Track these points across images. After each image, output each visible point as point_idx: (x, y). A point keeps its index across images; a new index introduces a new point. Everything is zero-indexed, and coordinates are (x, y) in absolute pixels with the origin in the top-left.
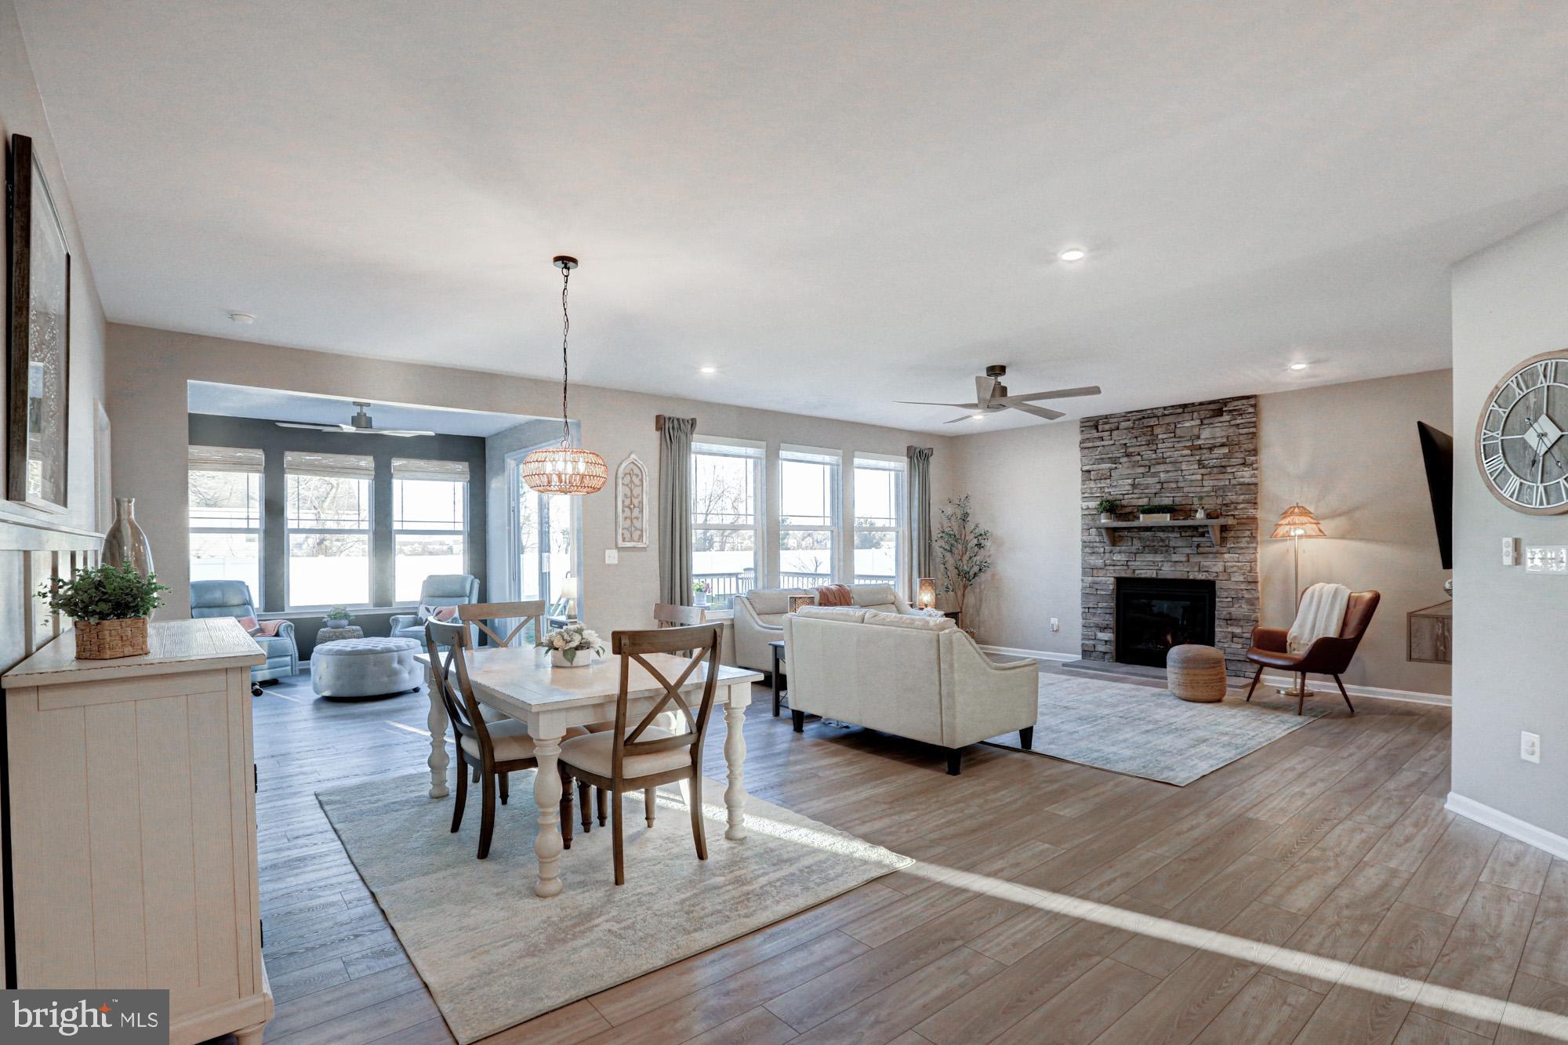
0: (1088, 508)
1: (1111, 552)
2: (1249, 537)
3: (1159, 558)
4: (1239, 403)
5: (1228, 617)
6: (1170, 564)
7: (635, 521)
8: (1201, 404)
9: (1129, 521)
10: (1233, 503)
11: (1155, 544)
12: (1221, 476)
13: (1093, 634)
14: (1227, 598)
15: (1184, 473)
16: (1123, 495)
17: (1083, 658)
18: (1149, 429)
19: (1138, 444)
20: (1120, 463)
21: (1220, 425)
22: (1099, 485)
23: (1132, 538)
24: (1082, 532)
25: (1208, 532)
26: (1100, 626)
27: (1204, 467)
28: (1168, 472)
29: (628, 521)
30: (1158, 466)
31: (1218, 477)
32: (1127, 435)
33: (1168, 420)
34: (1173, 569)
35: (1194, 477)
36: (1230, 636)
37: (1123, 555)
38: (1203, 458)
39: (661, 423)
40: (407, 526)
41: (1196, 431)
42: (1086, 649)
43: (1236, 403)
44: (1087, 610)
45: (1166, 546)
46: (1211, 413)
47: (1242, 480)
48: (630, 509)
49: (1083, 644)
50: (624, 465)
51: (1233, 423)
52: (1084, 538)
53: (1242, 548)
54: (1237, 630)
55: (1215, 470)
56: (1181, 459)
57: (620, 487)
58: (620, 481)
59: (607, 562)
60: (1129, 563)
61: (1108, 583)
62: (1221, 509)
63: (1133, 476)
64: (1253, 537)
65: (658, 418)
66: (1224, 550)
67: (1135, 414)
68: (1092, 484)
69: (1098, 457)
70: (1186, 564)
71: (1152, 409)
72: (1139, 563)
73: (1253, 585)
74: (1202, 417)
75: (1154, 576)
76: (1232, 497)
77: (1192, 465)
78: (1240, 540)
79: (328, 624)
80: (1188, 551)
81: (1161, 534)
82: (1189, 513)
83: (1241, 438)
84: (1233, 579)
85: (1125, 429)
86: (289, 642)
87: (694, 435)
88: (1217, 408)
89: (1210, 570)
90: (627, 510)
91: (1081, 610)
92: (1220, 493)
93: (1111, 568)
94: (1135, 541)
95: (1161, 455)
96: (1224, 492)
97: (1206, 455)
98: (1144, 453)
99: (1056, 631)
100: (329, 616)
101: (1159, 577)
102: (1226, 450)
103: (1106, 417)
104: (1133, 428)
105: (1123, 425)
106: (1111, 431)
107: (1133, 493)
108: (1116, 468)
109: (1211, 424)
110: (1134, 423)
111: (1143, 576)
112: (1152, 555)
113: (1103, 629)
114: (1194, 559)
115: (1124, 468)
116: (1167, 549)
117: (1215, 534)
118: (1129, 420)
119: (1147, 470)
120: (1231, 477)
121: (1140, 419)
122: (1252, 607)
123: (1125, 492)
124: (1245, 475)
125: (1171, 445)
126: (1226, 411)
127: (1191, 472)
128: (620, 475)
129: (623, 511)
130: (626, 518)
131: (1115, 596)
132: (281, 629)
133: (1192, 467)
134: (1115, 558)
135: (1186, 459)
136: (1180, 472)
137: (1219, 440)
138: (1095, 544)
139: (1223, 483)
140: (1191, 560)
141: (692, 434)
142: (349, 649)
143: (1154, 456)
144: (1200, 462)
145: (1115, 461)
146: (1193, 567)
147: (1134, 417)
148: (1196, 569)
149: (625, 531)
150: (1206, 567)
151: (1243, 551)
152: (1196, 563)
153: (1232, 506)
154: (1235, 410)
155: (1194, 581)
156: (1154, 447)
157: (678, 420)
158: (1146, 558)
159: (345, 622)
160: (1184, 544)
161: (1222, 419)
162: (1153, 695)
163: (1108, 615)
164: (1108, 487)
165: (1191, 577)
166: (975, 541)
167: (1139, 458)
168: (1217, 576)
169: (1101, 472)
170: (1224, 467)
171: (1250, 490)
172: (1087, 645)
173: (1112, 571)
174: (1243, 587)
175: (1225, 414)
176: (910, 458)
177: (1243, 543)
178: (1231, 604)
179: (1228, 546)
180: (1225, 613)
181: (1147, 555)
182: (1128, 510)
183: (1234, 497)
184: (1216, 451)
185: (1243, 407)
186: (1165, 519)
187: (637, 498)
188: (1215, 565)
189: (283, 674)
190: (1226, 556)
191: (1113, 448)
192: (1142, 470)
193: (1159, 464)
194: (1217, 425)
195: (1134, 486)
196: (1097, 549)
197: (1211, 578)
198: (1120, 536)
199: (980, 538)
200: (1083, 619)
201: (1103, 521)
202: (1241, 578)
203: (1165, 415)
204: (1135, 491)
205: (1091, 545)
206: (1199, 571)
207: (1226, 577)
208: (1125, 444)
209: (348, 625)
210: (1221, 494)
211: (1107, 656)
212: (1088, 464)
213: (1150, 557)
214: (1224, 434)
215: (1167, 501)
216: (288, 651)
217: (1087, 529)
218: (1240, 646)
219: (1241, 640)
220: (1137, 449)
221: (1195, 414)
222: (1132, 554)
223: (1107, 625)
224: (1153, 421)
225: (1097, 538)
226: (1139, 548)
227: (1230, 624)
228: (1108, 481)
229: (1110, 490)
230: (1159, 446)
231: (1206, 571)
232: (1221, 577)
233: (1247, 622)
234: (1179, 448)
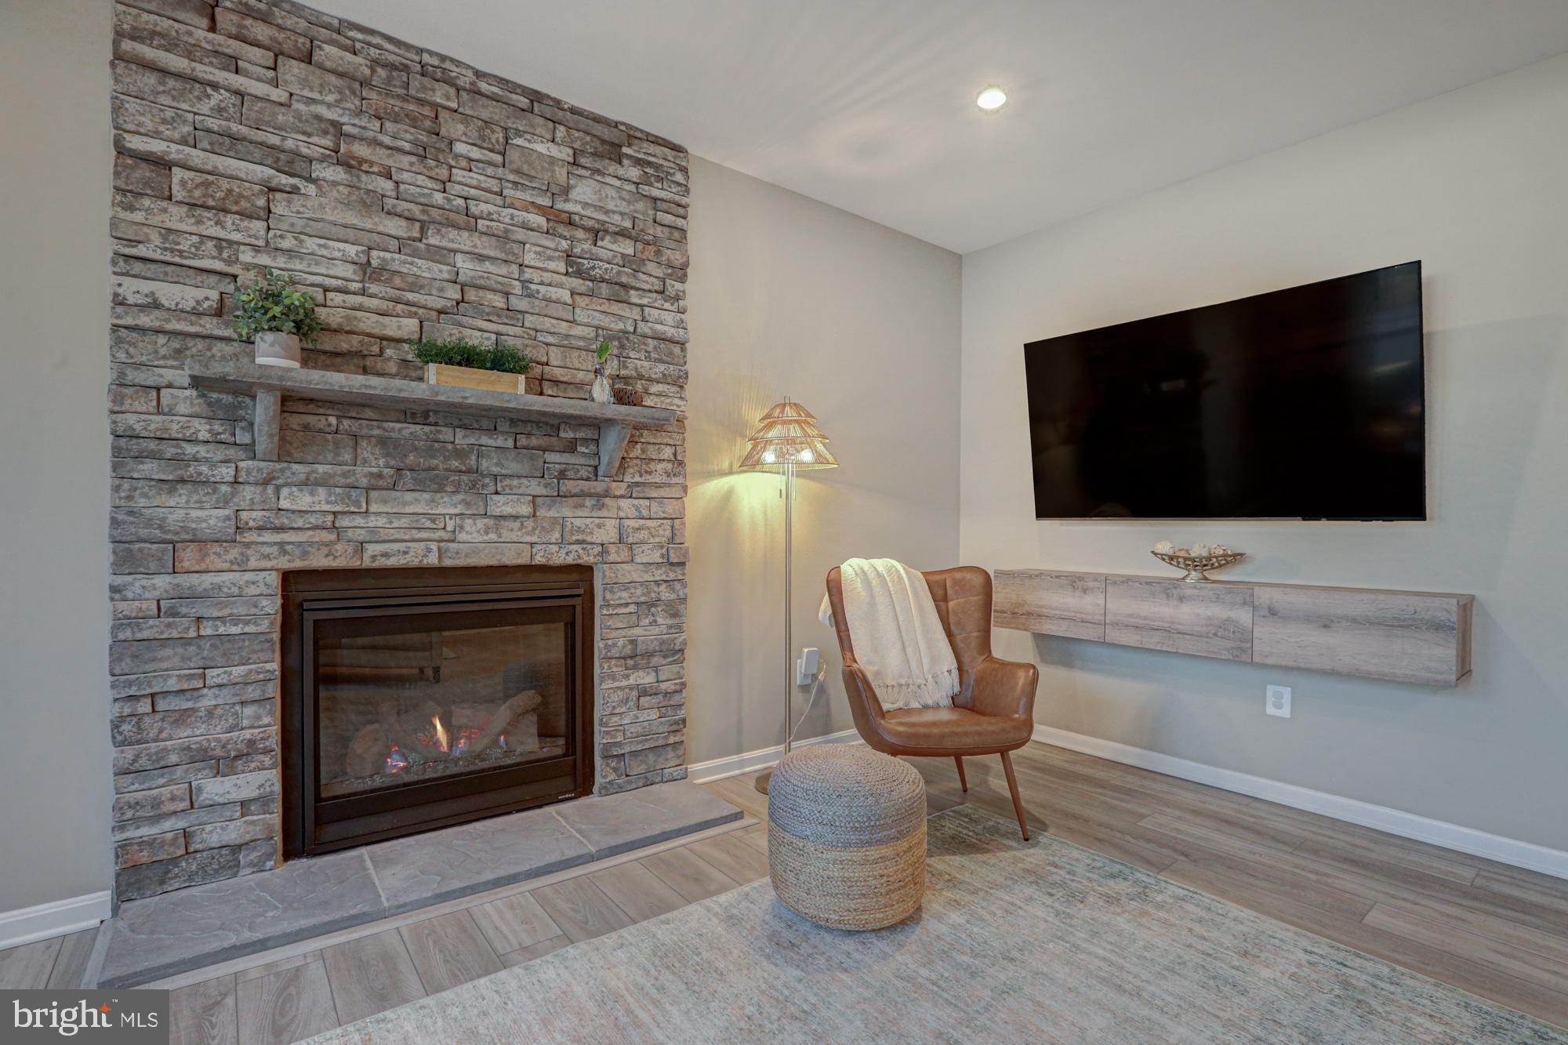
0: (156, 305)
2: (669, 461)
3: (448, 505)
4: (659, 151)
5: (628, 650)
6: (481, 523)
8: (573, 111)
10: (641, 377)
11: (435, 462)
12: (615, 308)
13: (180, 791)
14: (627, 605)
15: (528, 274)
16: (326, 290)
18: (427, 111)
19: (387, 140)
21: (618, 183)
23: (358, 437)
24: (117, 399)
26: (218, 752)
27: (579, 274)
28: (481, 258)
30: (453, 233)
31: (606, 307)
33: (484, 111)
34: (493, 536)
35: (554, 293)
37: (322, 492)
38: (577, 250)
41: (561, 175)
43: (652, 149)
44: (141, 706)
45: (469, 471)
46: (595, 143)
47: (659, 327)
51: (642, 190)
52: (131, 419)
53: (658, 486)
55: (604, 289)
56: (520, 234)
60: (343, 522)
61: (253, 590)
63: (365, 238)
64: (678, 462)
66: (619, 489)
68: (176, 219)
69: (213, 124)
70: (529, 524)
72: (381, 521)
73: (678, 569)
74: (575, 144)
75: (432, 560)
76: (638, 363)
77: (550, 258)
78: (652, 466)
80: (535, 487)
81: (462, 439)
83: (658, 232)
84: (638, 559)
85: (338, 73)
88: (610, 141)
89: (589, 539)
93: (268, 537)
94: (366, 451)
95: (460, 202)
96: (622, 347)
97: (583, 243)
98: (406, 176)
101: (448, 563)
102: (627, 248)
104: (367, 84)
106: (278, 55)
107: (363, 292)
108: (295, 190)
109: (598, 171)
110: (369, 71)
111: (392, 562)
112: (426, 496)
113: (224, 763)
114: (547, 511)
115: (326, 200)
116: (472, 481)
117: (613, 446)
118: (355, 53)
119: (417, 235)
120: (635, 314)
121: (395, 68)
122: (675, 621)
123: (334, 282)
124: (664, 321)
125: (493, 184)
126: (629, 156)
127: (546, 277)
133: (552, 265)
134: (284, 503)
135: (535, 237)
136: (515, 268)
137: (617, 218)
138: (190, 449)
139: (621, 326)
140: (541, 513)
143: (439, 198)
144: (569, 256)
145: (288, 163)
146: (550, 531)
147: (373, 51)
148: (556, 536)
150: (579, 530)
151: (662, 492)
152: (554, 521)
153: (644, 384)
154: (649, 164)
155: (544, 569)
156: (444, 173)
158: (404, 504)
160: (523, 467)
161: (620, 170)
164: (256, 249)
165: (539, 560)
167: (385, 185)
168: (601, 554)
169: (224, 184)
170: (624, 286)
171: (671, 353)
173: (274, 550)
174: (659, 574)
175: (625, 162)
177: (659, 475)
179: (628, 478)
180: (621, 643)
181: (409, 496)
182: (344, 344)
183: (646, 364)
184: (607, 242)
185: (666, 163)
188: (599, 526)
190: (625, 503)
192: (395, 227)
193: (454, 226)
194: (608, 180)
195: (366, 269)
196: (204, 469)
197: (587, 559)
198: (306, 427)
200: (120, 741)
202: (656, 557)
203: (479, 94)
204: (373, 288)
205: (170, 451)
206: (561, 542)
207: (625, 555)
210: (616, 351)
211: (250, 855)
213: (418, 503)
214: (623, 207)
215: (482, 339)
219: (654, 700)
220: (380, 156)
221: (561, 131)
222: (354, 493)
223: (251, 743)
224: (440, 95)
225: (203, 430)
226: (380, 476)
227: (635, 668)
228: (258, 226)
229: (264, 260)
230: (458, 174)
231: (578, 542)
232: (612, 557)
233: (665, 657)
234: (517, 204)
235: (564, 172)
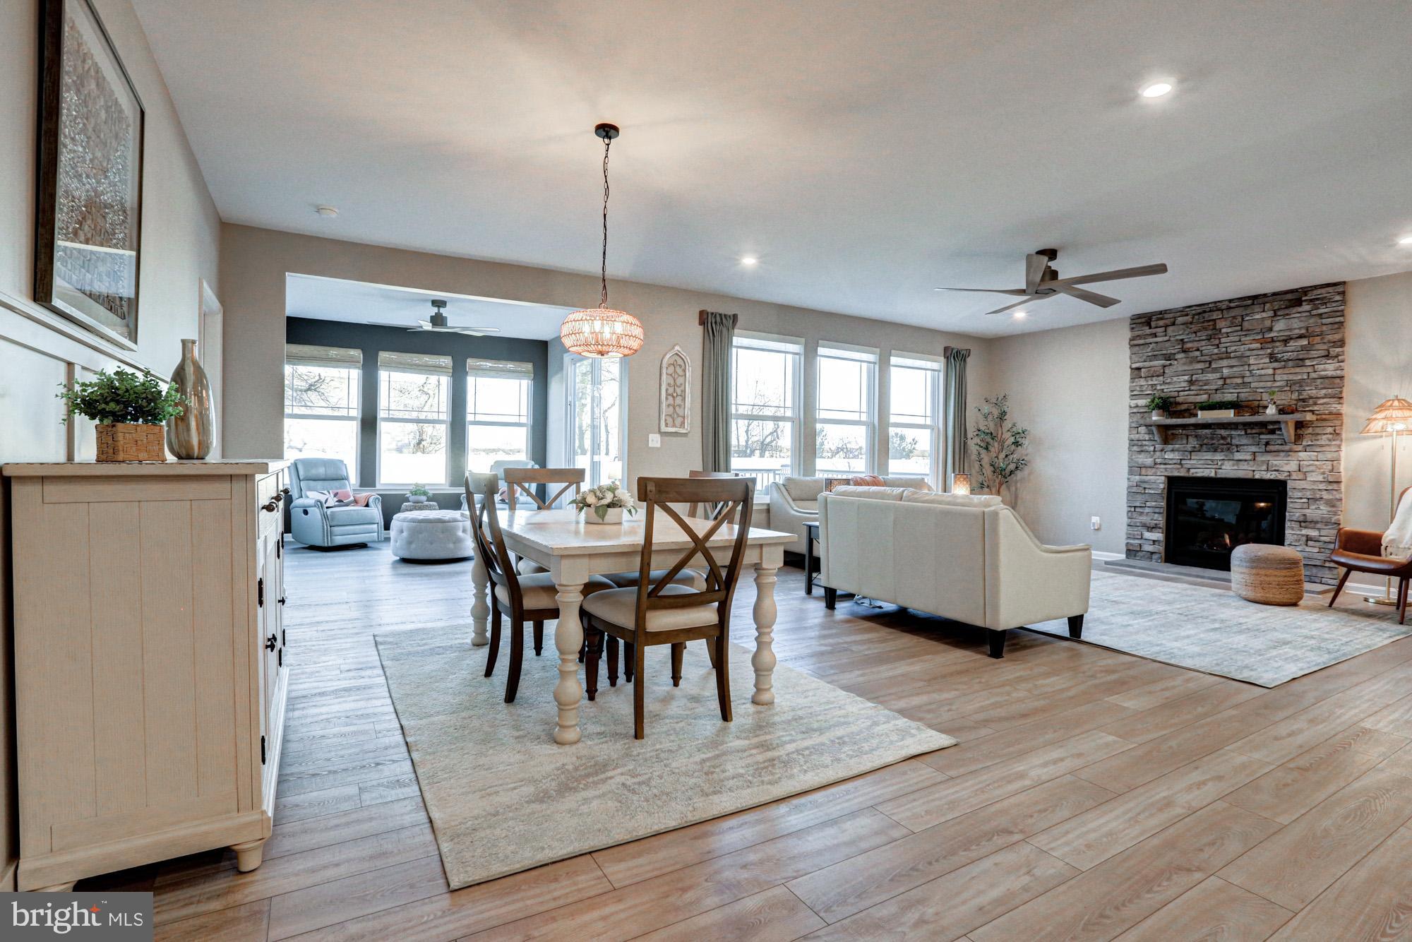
0: (1137, 406)
1: (1162, 451)
2: (1331, 434)
3: (1218, 456)
4: (1323, 291)
5: (1302, 519)
6: (1231, 462)
7: (677, 408)
8: (1274, 294)
9: (1184, 417)
10: (1311, 398)
11: (1214, 442)
12: (1298, 370)
13: (1139, 533)
14: (1301, 498)
15: (1252, 368)
16: (1179, 392)
17: (1127, 557)
18: (1210, 323)
19: (1197, 339)
20: (1176, 360)
21: (1299, 315)
22: (1150, 383)
23: (1187, 436)
24: (1130, 431)
25: (1280, 429)
26: (1148, 526)
27: (1276, 361)
28: (1232, 367)
29: (671, 408)
30: (1220, 362)
31: (1293, 370)
32: (1185, 330)
33: (1232, 313)
34: (1236, 467)
35: (1263, 372)
36: (1304, 538)
37: (1177, 453)
38: (1275, 352)
39: (704, 318)
40: (479, 418)
41: (1268, 323)
42: (1131, 548)
43: (1319, 291)
44: (1133, 509)
45: (1228, 444)
46: (1287, 303)
47: (1323, 373)
48: (673, 397)
49: (1127, 544)
50: (668, 356)
51: (1314, 312)
52: (1132, 436)
53: (1322, 446)
54: (1313, 533)
55: (1290, 364)
56: (1248, 353)
57: (664, 377)
58: (664, 371)
59: (650, 445)
60: (1183, 462)
61: (1159, 482)
62: (1296, 405)
63: (1191, 372)
64: (1337, 434)
65: (701, 313)
66: (1300, 448)
67: (1194, 308)
68: (1142, 382)
69: (1150, 354)
70: (1251, 463)
71: (1215, 302)
72: (1194, 463)
73: (1335, 485)
74: (1276, 308)
75: (1213, 475)
76: (1310, 391)
77: (1262, 359)
78: (1319, 437)
79: (410, 499)
80: (1254, 449)
81: (1223, 432)
82: (1257, 408)
83: (1324, 328)
84: (1308, 479)
85: (1182, 324)
86: (376, 512)
87: (736, 331)
88: (1294, 298)
89: (1281, 470)
90: (670, 398)
91: (1125, 509)
92: (1294, 388)
93: (1162, 466)
95: (1224, 349)
96: (1301, 387)
97: (1279, 347)
98: (1203, 348)
99: (1098, 529)
100: (411, 492)
101: (1219, 476)
102: (1304, 342)
103: (1161, 313)
104: (1191, 323)
105: (1180, 320)
106: (1166, 326)
107: (1190, 390)
108: (1171, 365)
109: (1287, 315)
110: (1193, 318)
111: (1198, 476)
112: (1211, 453)
113: (1151, 529)
114: (1260, 458)
115: (1180, 365)
116: (1228, 447)
117: (1288, 431)
118: (1187, 315)
119: (1207, 365)
120: (1310, 370)
121: (1199, 314)
122: (1333, 509)
123: (1181, 389)
124: (1328, 368)
125: (1237, 339)
126: (1305, 301)
127: (1261, 366)
128: (664, 365)
129: (667, 399)
130: (669, 406)
131: (1165, 496)
132: (370, 501)
133: (1263, 361)
134: (1166, 457)
135: (1255, 352)
136: (1246, 367)
137: (1297, 331)
138: (1144, 443)
139: (1300, 377)
141: (733, 328)
142: (421, 517)
143: (1216, 351)
144: (1271, 356)
145: (1169, 357)
146: (1260, 467)
147: (1194, 312)
148: (1264, 467)
149: (668, 418)
150: (1276, 465)
151: (1324, 449)
152: (1263, 462)
153: (1311, 402)
154: (1317, 299)
155: (1261, 482)
156: (1217, 342)
157: (720, 315)
158: (1203, 456)
159: (424, 498)
160: (1250, 441)
161: (1300, 309)
162: (1213, 595)
163: (1156, 515)
164: (1161, 385)
165: (1257, 476)
166: (1012, 439)
167: (1198, 353)
168: (1289, 476)
169: (1153, 369)
170: (1302, 360)
171: (1334, 384)
172: (1132, 544)
173: (1163, 471)
174: (1322, 486)
175: (1304, 303)
176: (947, 358)
177: (1323, 440)
178: (1306, 505)
179: (1304, 443)
180: (1297, 515)
181: (1205, 454)
182: (1183, 407)
183: (1314, 392)
184: (1292, 343)
185: (1327, 295)
186: (1229, 415)
187: (679, 387)
188: (1287, 464)
189: (370, 540)
190: (1302, 455)
191: (1168, 344)
192: (1200, 366)
193: (1222, 359)
194: (1293, 316)
195: (1191, 382)
196: (1147, 448)
197: (1281, 477)
198: (1173, 434)
199: (1018, 436)
200: (1129, 518)
201: (1154, 418)
202: (1320, 478)
203: (1231, 308)
204: (1192, 388)
205: (1140, 443)
206: (1267, 471)
207: (1301, 476)
208: (1182, 340)
209: (427, 501)
210: (1297, 389)
211: (1155, 557)
212: (1139, 362)
213: (1209, 456)
214: (1302, 324)
215: (1229, 397)
216: (374, 519)
217: (1134, 428)
218: (1316, 550)
219: (1317, 544)
220: (1196, 345)
221: (1268, 306)
222: (1186, 453)
223: (1156, 524)
224: (1215, 315)
225: (1147, 437)
226: (1195, 447)
227: (1306, 527)
228: (1161, 378)
229: (1163, 387)
230: (1223, 340)
231: (1275, 470)
232: (1294, 477)
233: (1326, 525)
234: (1246, 342)
235: (1270, 322)
